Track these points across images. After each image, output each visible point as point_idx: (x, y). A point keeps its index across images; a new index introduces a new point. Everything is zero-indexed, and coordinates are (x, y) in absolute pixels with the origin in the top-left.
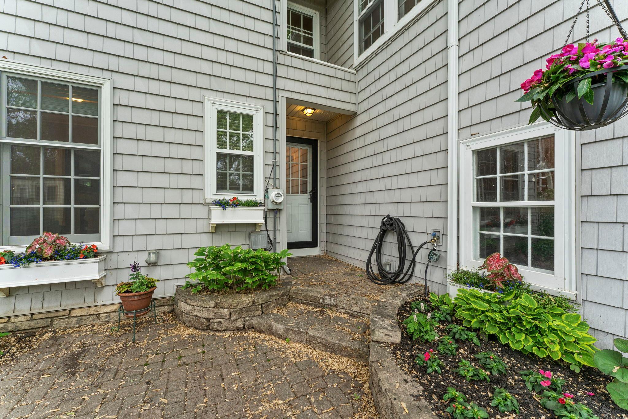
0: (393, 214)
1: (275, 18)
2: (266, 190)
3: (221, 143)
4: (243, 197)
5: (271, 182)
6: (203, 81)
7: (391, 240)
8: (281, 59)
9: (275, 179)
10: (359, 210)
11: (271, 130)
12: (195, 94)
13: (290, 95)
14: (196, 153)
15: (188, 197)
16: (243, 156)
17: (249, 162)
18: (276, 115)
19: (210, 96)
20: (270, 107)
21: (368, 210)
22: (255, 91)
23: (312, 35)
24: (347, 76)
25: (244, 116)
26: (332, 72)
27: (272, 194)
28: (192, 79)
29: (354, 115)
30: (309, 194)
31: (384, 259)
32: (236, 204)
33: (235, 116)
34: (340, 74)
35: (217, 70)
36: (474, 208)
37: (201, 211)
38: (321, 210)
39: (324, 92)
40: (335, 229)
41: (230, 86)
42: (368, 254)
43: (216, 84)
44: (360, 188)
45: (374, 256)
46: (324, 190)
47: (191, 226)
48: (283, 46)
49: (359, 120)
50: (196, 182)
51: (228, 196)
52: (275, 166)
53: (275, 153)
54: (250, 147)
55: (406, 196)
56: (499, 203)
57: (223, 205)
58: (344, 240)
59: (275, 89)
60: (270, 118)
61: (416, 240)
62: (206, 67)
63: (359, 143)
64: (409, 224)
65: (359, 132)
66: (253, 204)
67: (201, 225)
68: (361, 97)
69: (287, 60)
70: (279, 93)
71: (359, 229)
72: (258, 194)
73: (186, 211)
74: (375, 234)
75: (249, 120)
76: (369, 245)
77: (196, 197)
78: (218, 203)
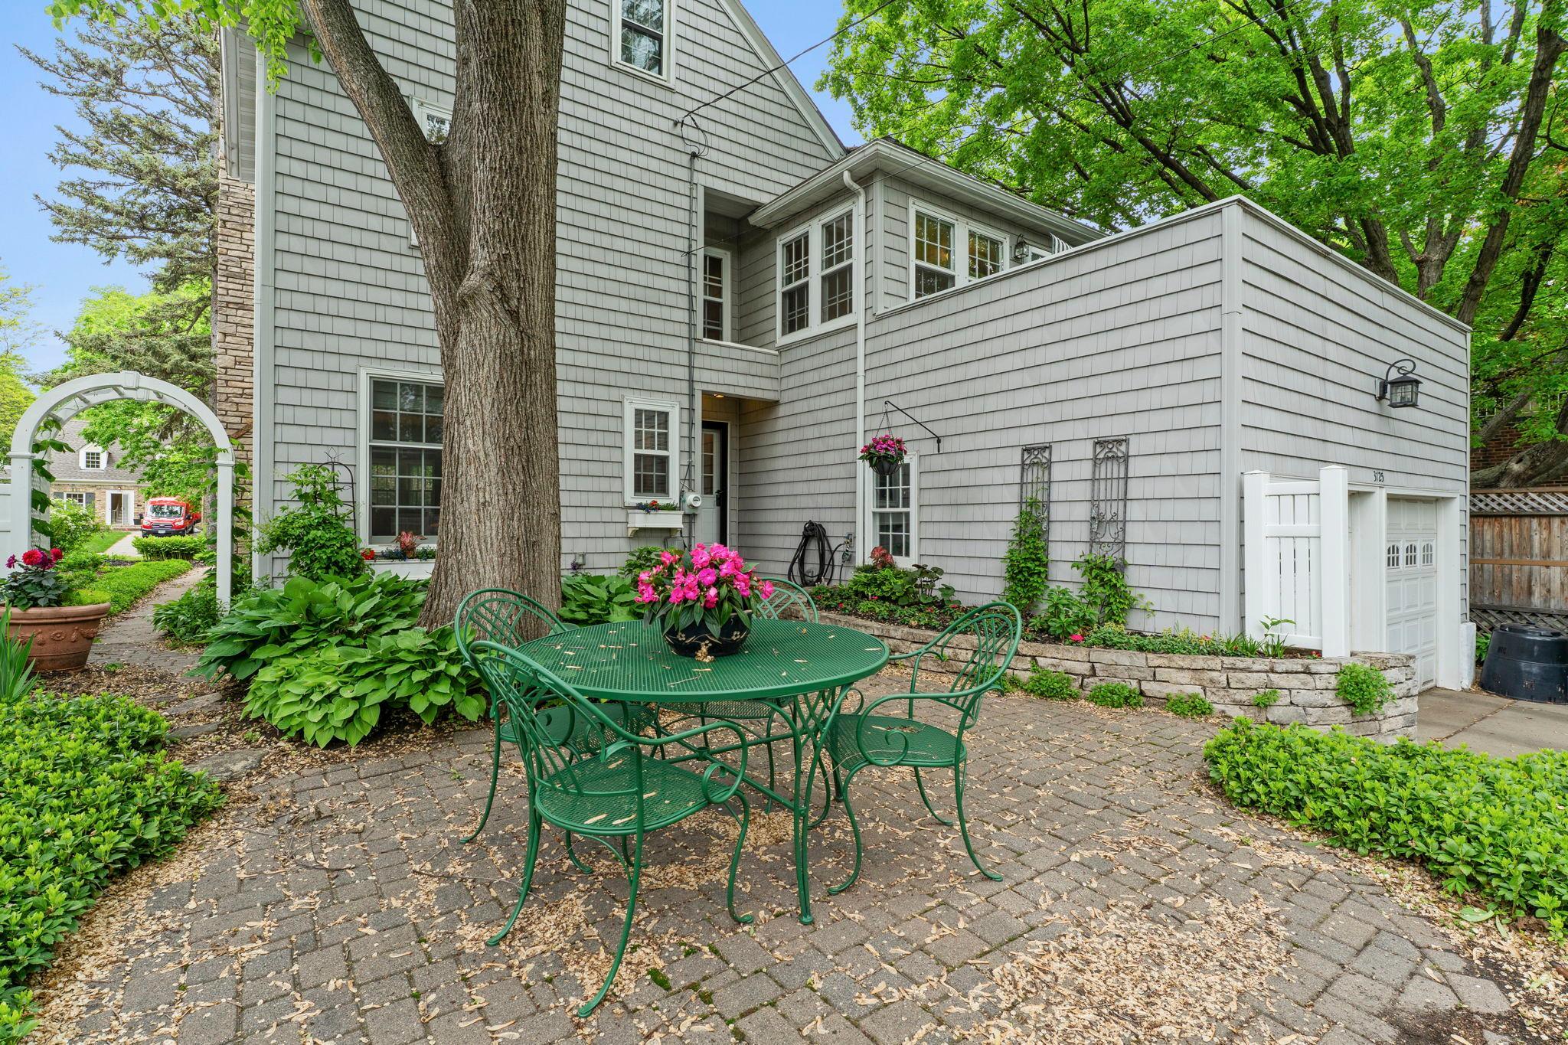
0: (815, 520)
1: (691, 303)
2: (682, 493)
3: (638, 444)
4: (662, 501)
5: (686, 484)
6: (622, 380)
7: (813, 545)
8: (697, 348)
9: (690, 480)
10: (781, 516)
11: (686, 427)
12: (615, 394)
13: (706, 387)
14: (615, 455)
15: (608, 500)
16: (658, 457)
17: (663, 462)
18: (691, 410)
19: (629, 395)
20: (685, 401)
21: (792, 516)
22: (670, 386)
23: (720, 282)
24: (769, 360)
25: (660, 413)
26: (751, 356)
27: (690, 498)
28: (613, 379)
29: (775, 404)
30: (715, 494)
31: (807, 568)
32: (654, 507)
33: (650, 415)
34: (760, 358)
35: (635, 367)
36: (874, 513)
37: (619, 516)
38: (732, 517)
39: (742, 380)
40: (751, 541)
41: (647, 383)
42: (788, 566)
43: (633, 381)
44: (782, 490)
45: (796, 567)
46: (736, 489)
47: (611, 530)
48: (700, 334)
49: (782, 411)
50: (616, 485)
51: (646, 500)
52: (690, 466)
53: (690, 452)
54: (664, 445)
55: (827, 501)
56: (888, 510)
57: (647, 508)
58: (762, 554)
59: (691, 381)
60: (686, 413)
61: (834, 544)
62: (625, 366)
63: (780, 437)
64: (830, 530)
65: (781, 424)
66: (670, 508)
67: (619, 530)
68: (785, 384)
69: (704, 349)
70: (697, 386)
71: (781, 539)
72: (673, 497)
73: (606, 515)
74: (796, 542)
75: (664, 416)
76: (790, 556)
77: (615, 500)
78: (640, 507)
